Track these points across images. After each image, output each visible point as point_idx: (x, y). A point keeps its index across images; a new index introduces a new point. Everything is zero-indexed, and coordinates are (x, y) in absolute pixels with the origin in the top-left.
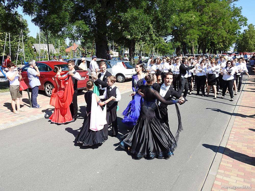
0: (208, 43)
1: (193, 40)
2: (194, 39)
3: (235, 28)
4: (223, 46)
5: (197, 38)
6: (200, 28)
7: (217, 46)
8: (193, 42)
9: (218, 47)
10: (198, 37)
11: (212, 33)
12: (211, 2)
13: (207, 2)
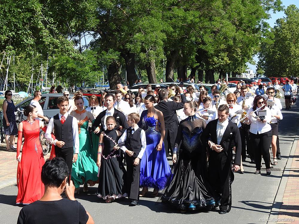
0: (190, 54)
1: (153, 45)
2: (155, 43)
3: (254, 16)
4: (229, 60)
5: (162, 40)
6: (169, 14)
7: (213, 61)
8: (152, 51)
9: (216, 64)
10: (165, 37)
11: (199, 27)
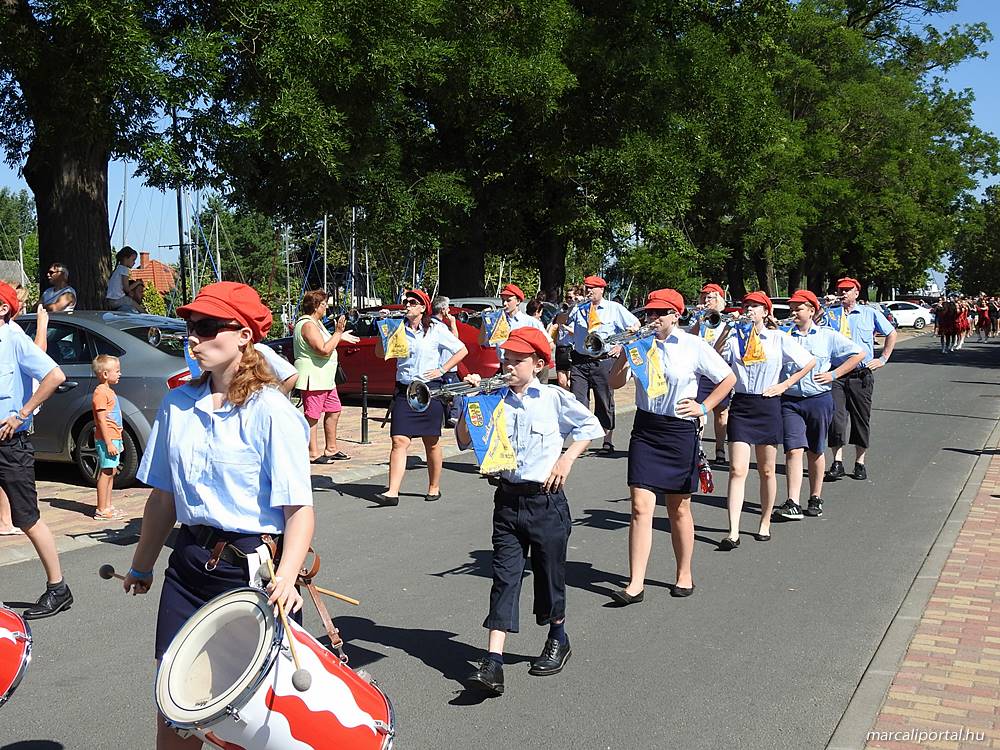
1: (785, 236)
2: (789, 232)
3: (950, 186)
4: (898, 263)
5: (800, 228)
6: (809, 186)
7: (870, 266)
8: (784, 246)
10: (805, 224)
11: (859, 206)
12: (843, 77)
13: (829, 77)
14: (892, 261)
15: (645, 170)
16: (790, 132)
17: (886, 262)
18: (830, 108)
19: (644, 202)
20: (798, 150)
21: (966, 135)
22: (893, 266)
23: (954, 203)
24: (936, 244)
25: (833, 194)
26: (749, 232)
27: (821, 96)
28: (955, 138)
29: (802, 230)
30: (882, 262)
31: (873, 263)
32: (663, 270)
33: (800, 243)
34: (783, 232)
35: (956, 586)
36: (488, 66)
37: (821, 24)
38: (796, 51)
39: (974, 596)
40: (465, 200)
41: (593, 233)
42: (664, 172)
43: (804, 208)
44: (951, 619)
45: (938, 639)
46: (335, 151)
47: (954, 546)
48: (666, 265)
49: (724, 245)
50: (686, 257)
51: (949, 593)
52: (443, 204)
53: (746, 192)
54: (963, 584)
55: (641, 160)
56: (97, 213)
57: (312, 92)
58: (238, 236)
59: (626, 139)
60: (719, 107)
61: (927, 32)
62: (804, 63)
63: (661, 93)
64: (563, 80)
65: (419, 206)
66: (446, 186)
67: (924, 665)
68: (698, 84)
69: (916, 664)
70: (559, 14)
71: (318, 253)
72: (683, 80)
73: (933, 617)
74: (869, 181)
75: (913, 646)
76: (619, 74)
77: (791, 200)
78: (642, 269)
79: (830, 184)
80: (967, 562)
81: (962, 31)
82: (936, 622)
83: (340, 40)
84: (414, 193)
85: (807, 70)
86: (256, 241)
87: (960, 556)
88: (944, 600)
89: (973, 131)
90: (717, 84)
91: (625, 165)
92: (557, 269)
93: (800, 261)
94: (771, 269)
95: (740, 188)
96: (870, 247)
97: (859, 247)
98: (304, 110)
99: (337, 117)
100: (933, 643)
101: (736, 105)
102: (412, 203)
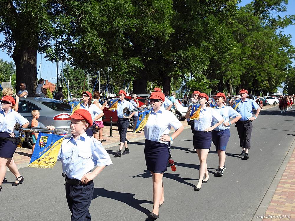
3: (284, 63)
4: (269, 85)
8: (235, 80)
10: (241, 73)
12: (253, 30)
13: (248, 30)
14: (267, 84)
15: (194, 57)
16: (237, 46)
17: (265, 85)
18: (249, 40)
19: (194, 67)
20: (239, 52)
21: (289, 48)
22: (267, 86)
23: (285, 68)
24: (280, 80)
25: (250, 65)
26: (225, 76)
27: (246, 36)
28: (286, 48)
29: (240, 75)
30: (264, 85)
31: (261, 85)
32: (199, 87)
33: (240, 79)
34: (235, 76)
35: (286, 181)
36: (148, 27)
37: (246, 15)
38: (239, 23)
39: (291, 184)
40: (141, 65)
41: (179, 75)
42: (200, 58)
43: (241, 69)
44: (284, 191)
45: (281, 197)
46: (103, 51)
47: (285, 169)
48: (200, 85)
49: (217, 80)
50: (206, 83)
51: (284, 183)
52: (135, 67)
53: (224, 64)
54: (288, 181)
55: (193, 54)
56: (33, 68)
57: (96, 33)
58: (74, 75)
59: (189, 48)
60: (216, 39)
61: (277, 18)
62: (241, 26)
63: (199, 35)
64: (171, 30)
65: (128, 67)
66: (135, 61)
67: (276, 204)
68: (210, 32)
69: (274, 204)
70: (170, 12)
71: (97, 81)
72: (206, 31)
73: (279, 190)
74: (260, 61)
75: (273, 199)
76: (187, 29)
77: (237, 66)
78: (193, 86)
79: (249, 62)
80: (289, 174)
81: (288, 17)
82: (280, 192)
83: (104, 18)
84: (126, 63)
85: (242, 28)
86: (79, 77)
87: (287, 172)
88: (282, 185)
89: (291, 47)
90: (216, 32)
91: (188, 56)
92: (168, 86)
93: (240, 84)
94: (231, 87)
95: (222, 63)
96: (260, 80)
97: (257, 80)
98: (93, 39)
99: (103, 41)
100: (279, 198)
101: (221, 39)
102: (126, 66)
